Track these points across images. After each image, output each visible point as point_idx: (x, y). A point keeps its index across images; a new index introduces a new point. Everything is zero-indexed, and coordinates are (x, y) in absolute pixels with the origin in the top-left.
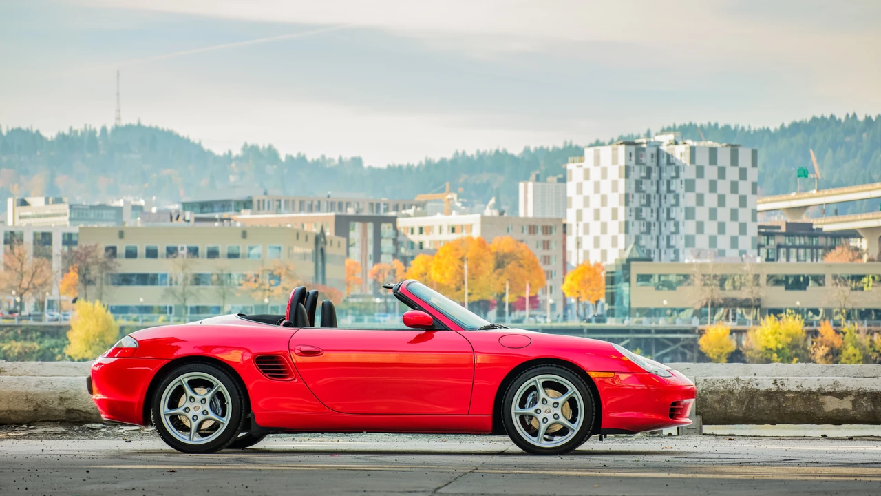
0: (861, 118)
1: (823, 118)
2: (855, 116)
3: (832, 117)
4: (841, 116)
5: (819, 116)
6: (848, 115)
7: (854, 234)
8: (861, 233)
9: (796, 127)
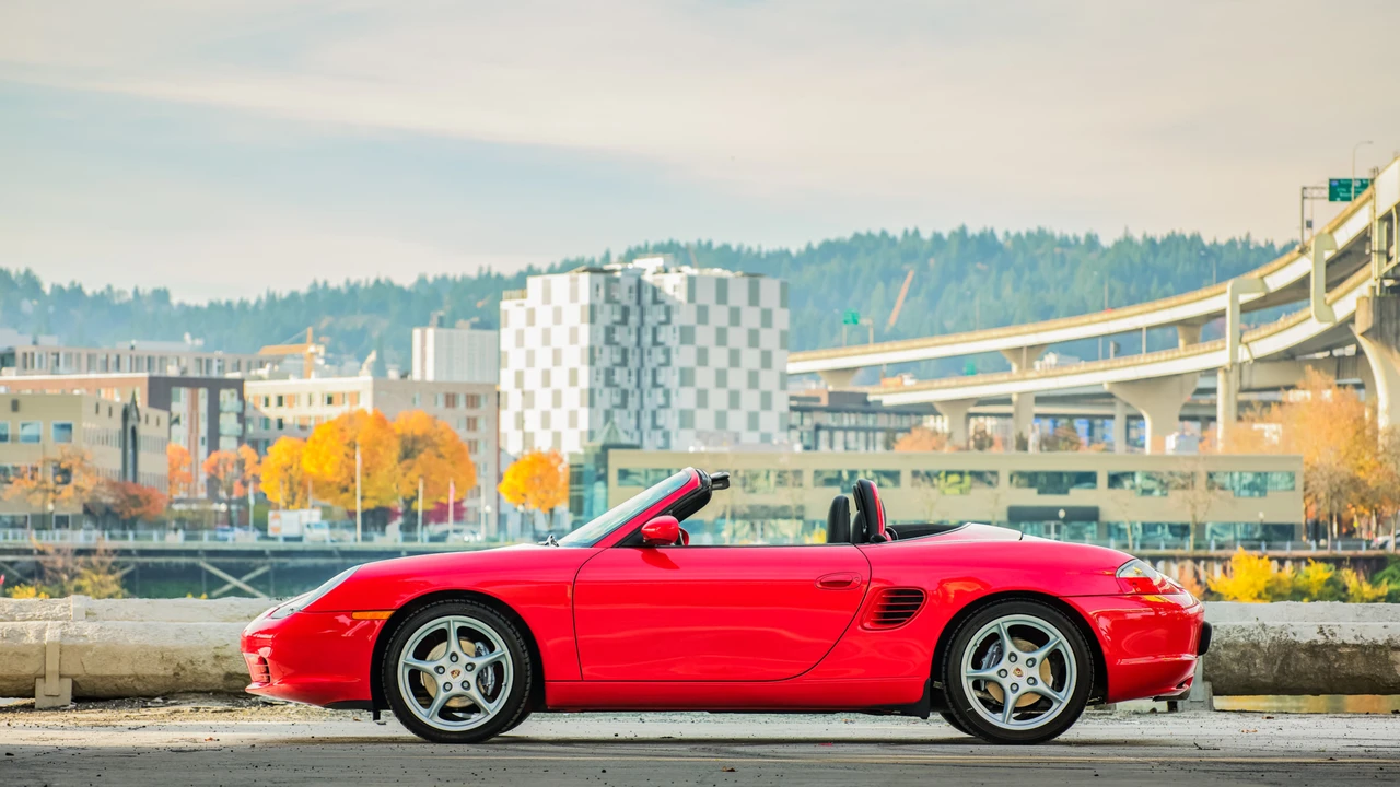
0: (926, 235)
1: (870, 235)
2: (916, 233)
3: (884, 233)
4: (896, 232)
5: (863, 232)
6: (906, 232)
7: (929, 409)
8: (939, 408)
9: (830, 249)
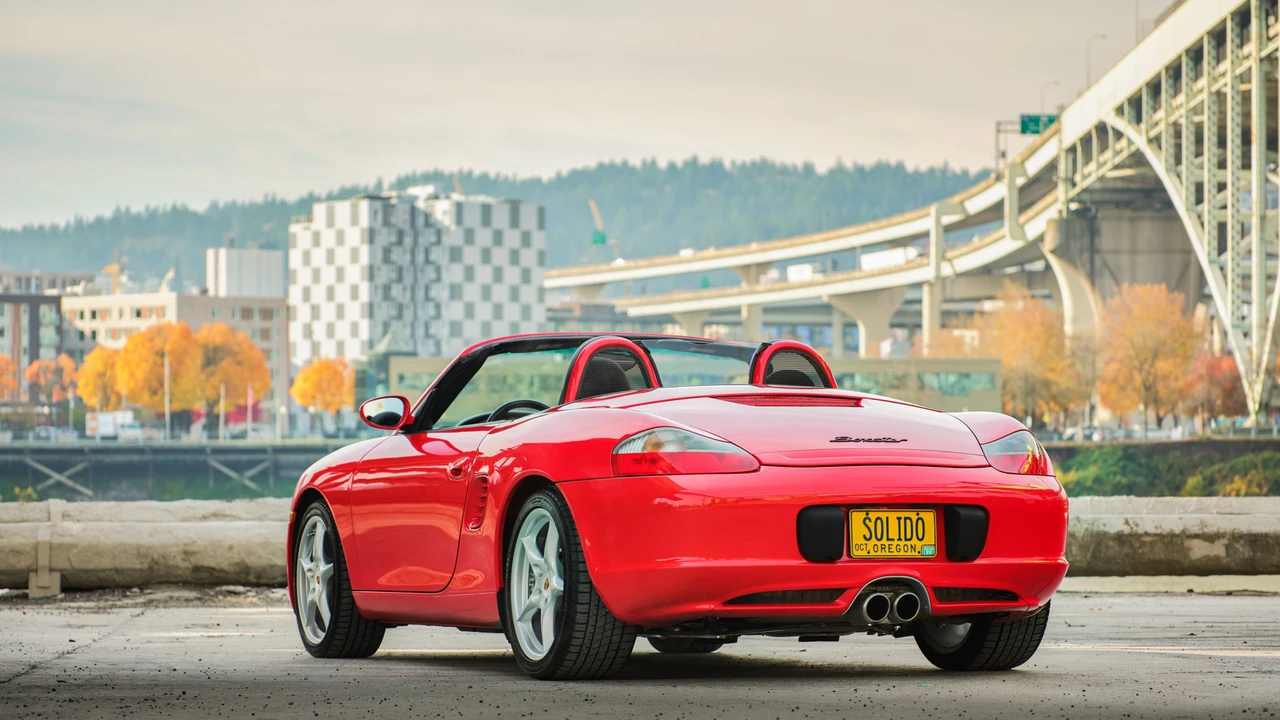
0: (662, 164)
1: (612, 166)
2: (654, 163)
3: (625, 164)
4: (636, 161)
5: (606, 160)
6: (644, 163)
7: (669, 319)
8: (678, 318)
9: (578, 177)
